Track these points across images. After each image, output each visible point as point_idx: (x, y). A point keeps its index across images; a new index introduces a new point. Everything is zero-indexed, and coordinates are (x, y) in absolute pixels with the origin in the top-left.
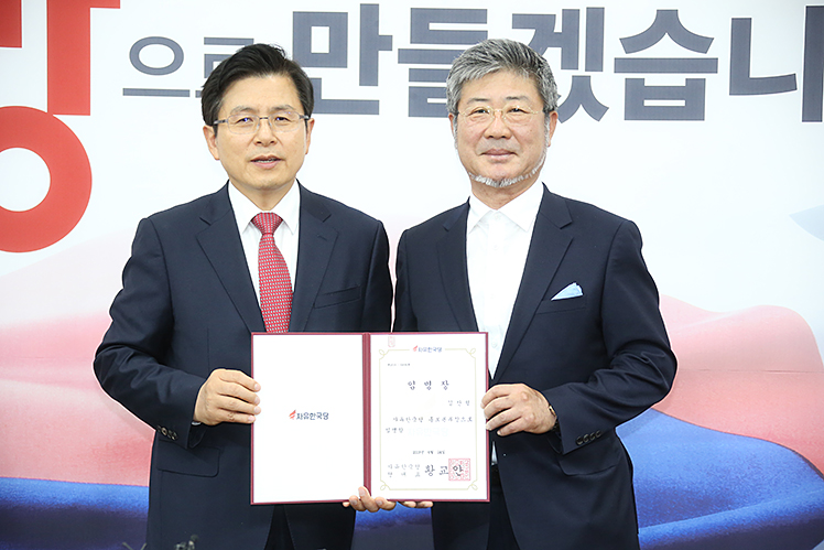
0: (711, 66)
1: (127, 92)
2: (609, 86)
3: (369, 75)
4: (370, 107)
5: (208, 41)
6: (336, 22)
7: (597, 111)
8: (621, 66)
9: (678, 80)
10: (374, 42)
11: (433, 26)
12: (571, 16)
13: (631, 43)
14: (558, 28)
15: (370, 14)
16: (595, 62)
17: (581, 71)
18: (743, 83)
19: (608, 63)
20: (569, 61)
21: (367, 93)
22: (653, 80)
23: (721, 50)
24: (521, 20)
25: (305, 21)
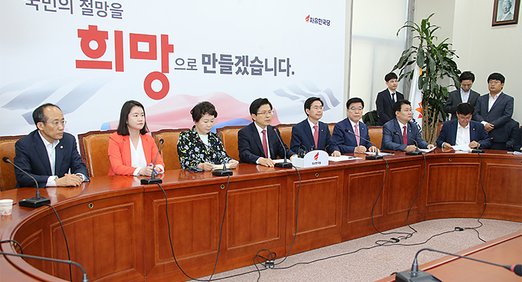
0: (262, 66)
1: (175, 69)
2: (249, 69)
3: (214, 67)
4: (214, 72)
5: (189, 59)
6: (209, 56)
7: (248, 74)
8: (251, 66)
9: (258, 68)
10: (215, 60)
11: (224, 58)
12: (244, 57)
13: (252, 62)
14: (242, 59)
15: (214, 55)
16: (247, 66)
17: (245, 66)
18: (267, 70)
19: (249, 65)
20: (243, 65)
21: (214, 70)
22: (255, 68)
23: (264, 64)
24: (236, 57)
25: (204, 56)
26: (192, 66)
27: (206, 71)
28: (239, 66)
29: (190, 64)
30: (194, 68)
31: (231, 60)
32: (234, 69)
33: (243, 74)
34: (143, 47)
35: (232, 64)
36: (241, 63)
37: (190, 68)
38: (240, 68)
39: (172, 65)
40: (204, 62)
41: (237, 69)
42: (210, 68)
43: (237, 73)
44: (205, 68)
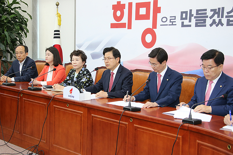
1: (161, 25)
2: (224, 20)
3: (190, 21)
4: (190, 26)
5: (170, 17)
6: (186, 12)
7: (222, 25)
8: (226, 17)
10: (191, 15)
11: (199, 12)
12: (219, 9)
13: (228, 13)
14: (217, 11)
15: (191, 11)
16: (222, 17)
17: (220, 18)
19: (224, 16)
20: (218, 17)
21: (190, 24)
22: (231, 19)
24: (212, 10)
25: (182, 13)
26: (172, 22)
27: (183, 25)
28: (214, 18)
29: (171, 21)
30: (174, 23)
31: (206, 13)
32: (209, 21)
33: (217, 26)
34: (143, 11)
35: (207, 17)
36: (216, 15)
37: (171, 23)
38: (214, 21)
39: (159, 22)
40: (182, 18)
41: (211, 21)
42: (186, 22)
43: (211, 25)
44: (183, 23)
